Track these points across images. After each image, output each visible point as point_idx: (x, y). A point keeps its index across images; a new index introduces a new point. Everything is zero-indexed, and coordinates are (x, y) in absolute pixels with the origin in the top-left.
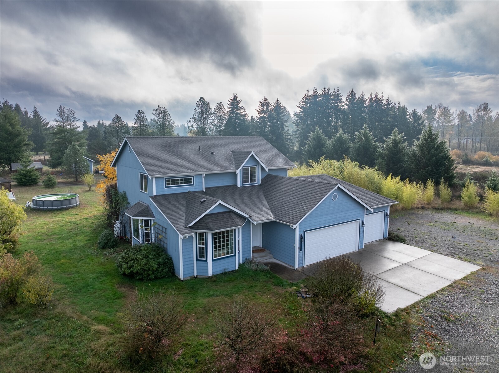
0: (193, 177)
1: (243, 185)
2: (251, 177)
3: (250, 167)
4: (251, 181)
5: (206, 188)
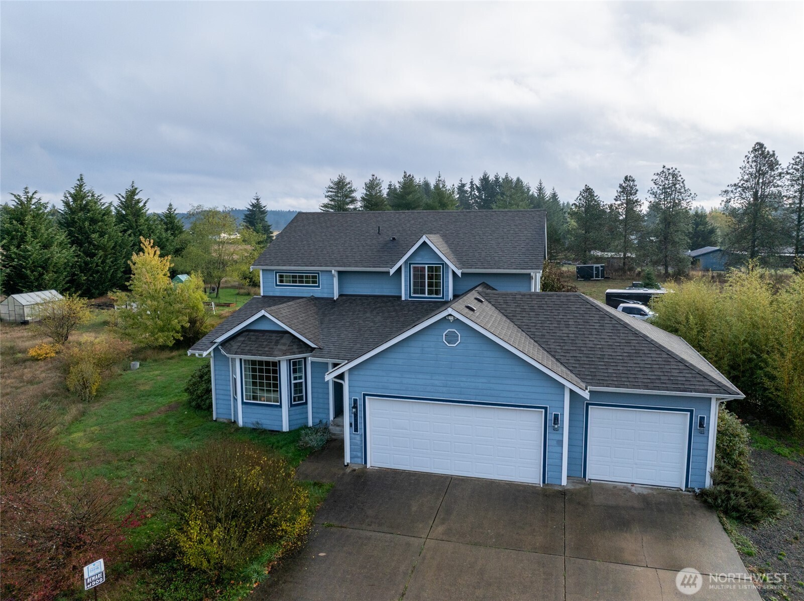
0: (319, 273)
1: (410, 297)
2: (430, 285)
3: (426, 266)
4: (430, 292)
5: (340, 295)
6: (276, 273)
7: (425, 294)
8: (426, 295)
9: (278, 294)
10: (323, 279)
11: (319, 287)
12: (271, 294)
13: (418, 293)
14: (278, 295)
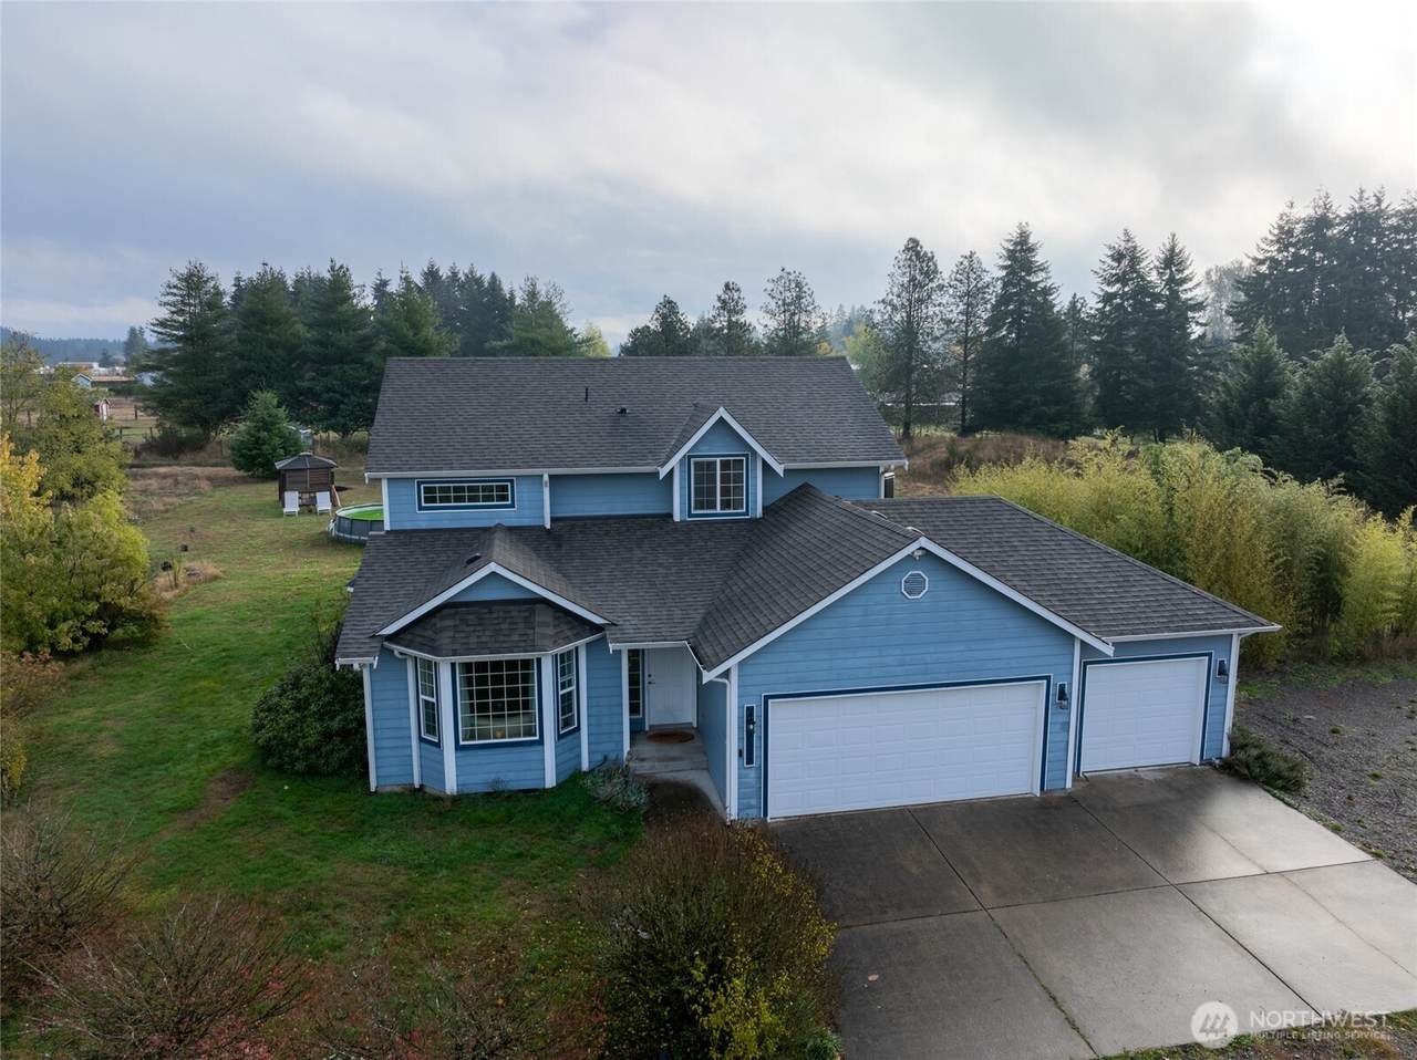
0: (512, 481)
1: (690, 515)
2: (725, 491)
3: (718, 460)
4: (726, 505)
5: (553, 520)
6: (419, 484)
7: (714, 507)
8: (719, 511)
9: (424, 525)
10: (521, 492)
11: (512, 506)
12: (408, 526)
13: (702, 508)
14: (424, 527)
